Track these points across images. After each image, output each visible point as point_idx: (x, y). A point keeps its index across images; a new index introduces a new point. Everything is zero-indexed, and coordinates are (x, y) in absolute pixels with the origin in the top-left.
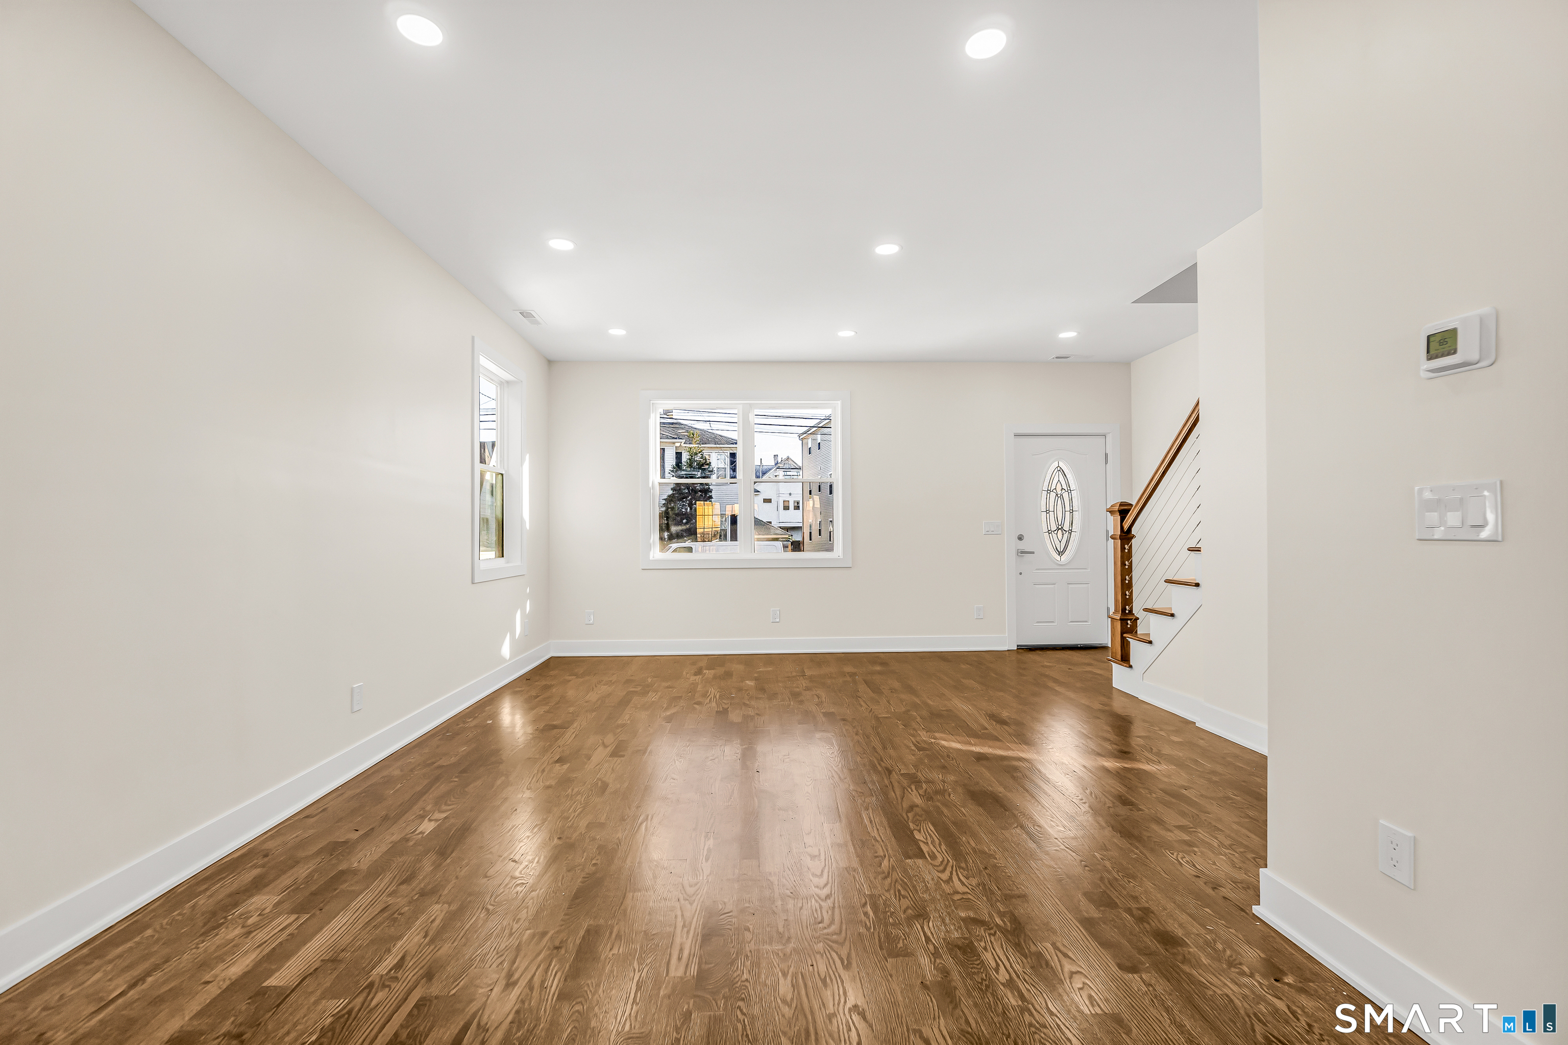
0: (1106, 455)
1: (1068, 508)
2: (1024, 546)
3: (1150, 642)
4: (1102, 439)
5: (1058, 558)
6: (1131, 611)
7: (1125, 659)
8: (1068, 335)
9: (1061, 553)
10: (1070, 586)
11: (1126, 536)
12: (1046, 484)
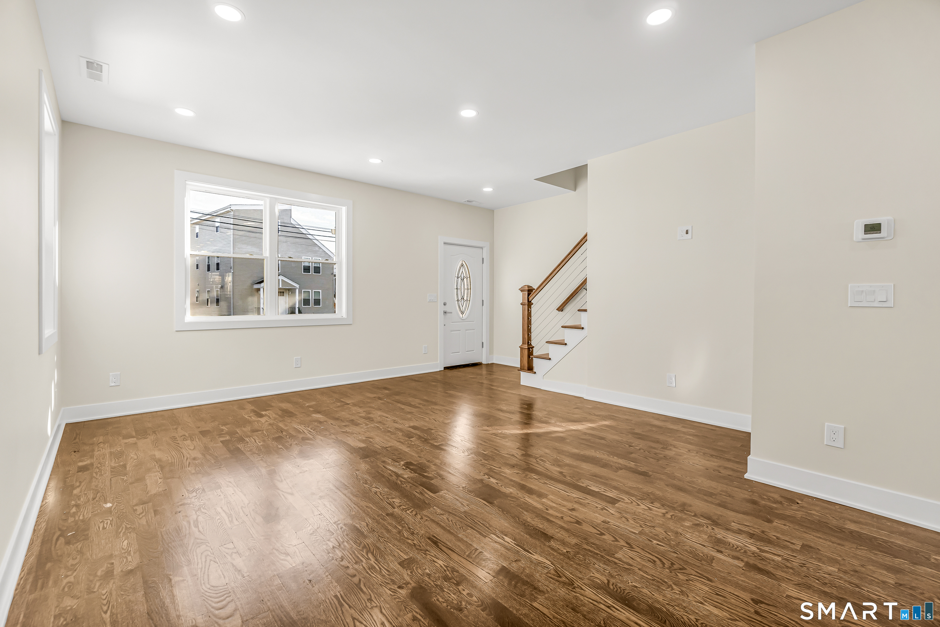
0: (483, 259)
1: (466, 288)
2: (447, 309)
3: (550, 359)
4: (481, 250)
5: (461, 315)
6: (531, 343)
7: (530, 369)
8: (488, 189)
9: (462, 313)
10: (467, 331)
11: (530, 304)
12: (457, 274)
